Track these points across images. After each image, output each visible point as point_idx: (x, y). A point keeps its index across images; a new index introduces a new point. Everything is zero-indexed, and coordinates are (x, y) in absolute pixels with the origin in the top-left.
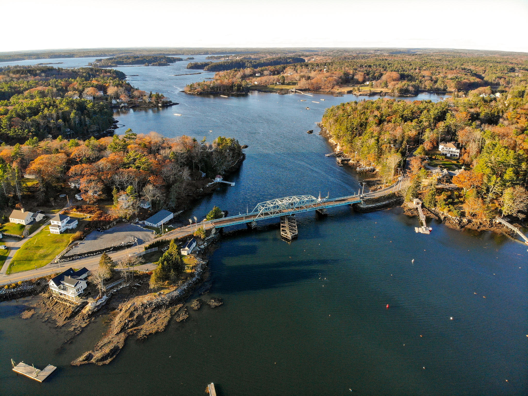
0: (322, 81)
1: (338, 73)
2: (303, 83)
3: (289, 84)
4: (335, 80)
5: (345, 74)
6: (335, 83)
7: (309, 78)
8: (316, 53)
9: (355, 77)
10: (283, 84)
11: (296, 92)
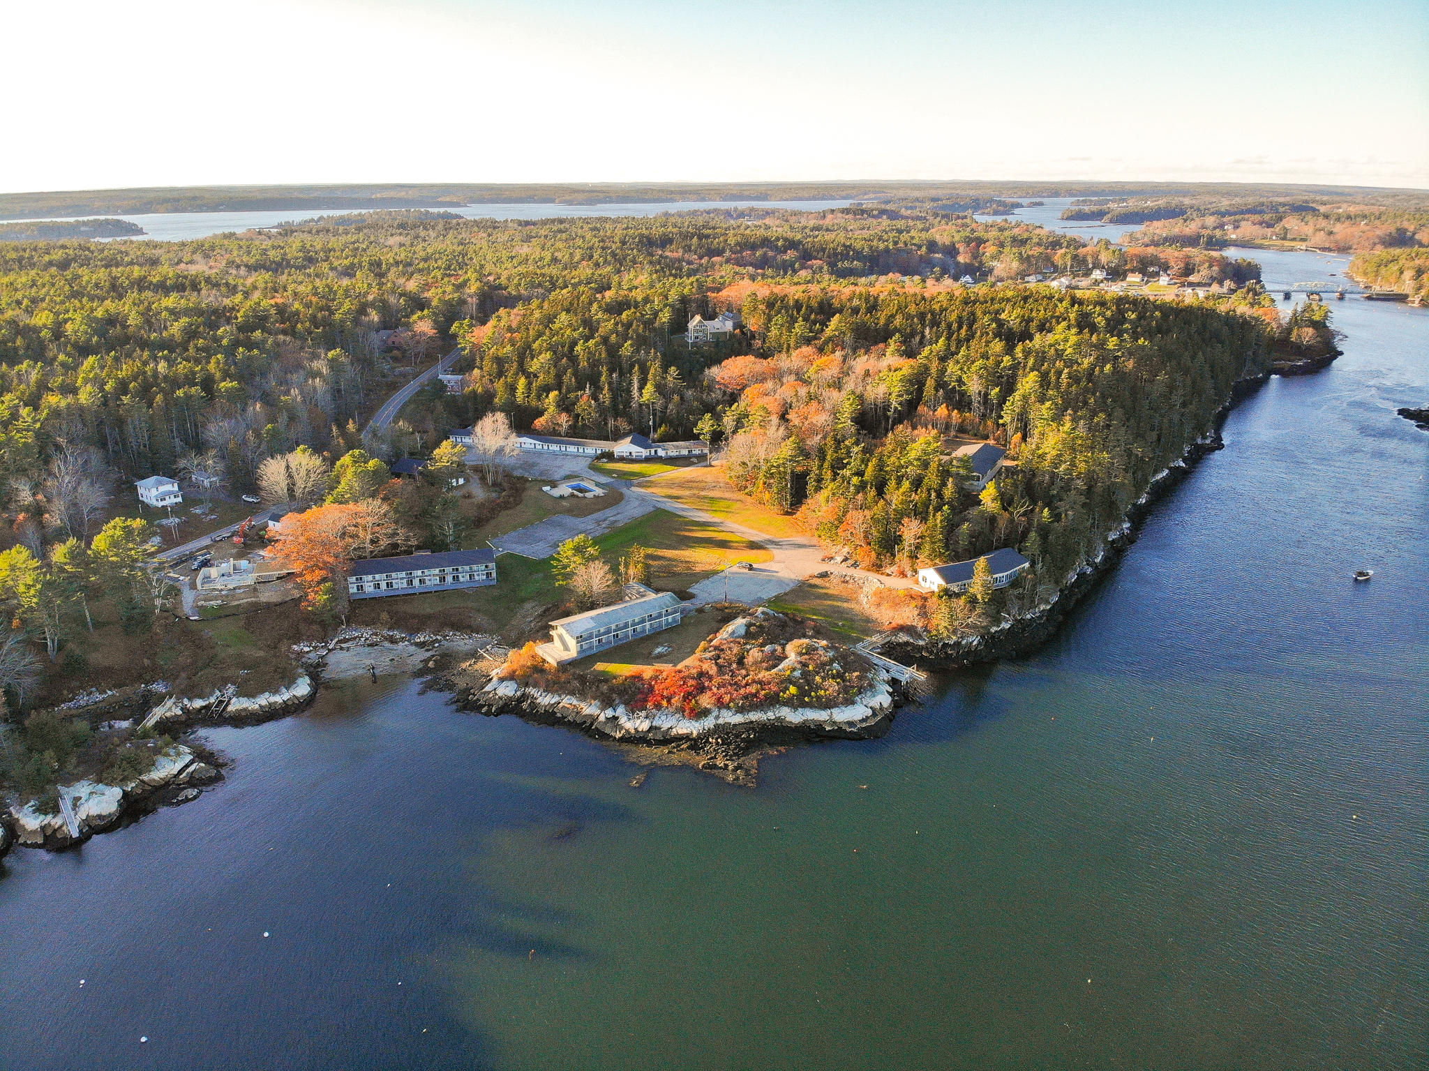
0: (1354, 236)
1: (1388, 228)
2: (1320, 239)
3: (1294, 239)
4: (1379, 237)
5: (1398, 230)
6: (1377, 240)
7: (1331, 233)
8: (1349, 198)
9: (1417, 237)
10: (1284, 239)
11: (1306, 250)
